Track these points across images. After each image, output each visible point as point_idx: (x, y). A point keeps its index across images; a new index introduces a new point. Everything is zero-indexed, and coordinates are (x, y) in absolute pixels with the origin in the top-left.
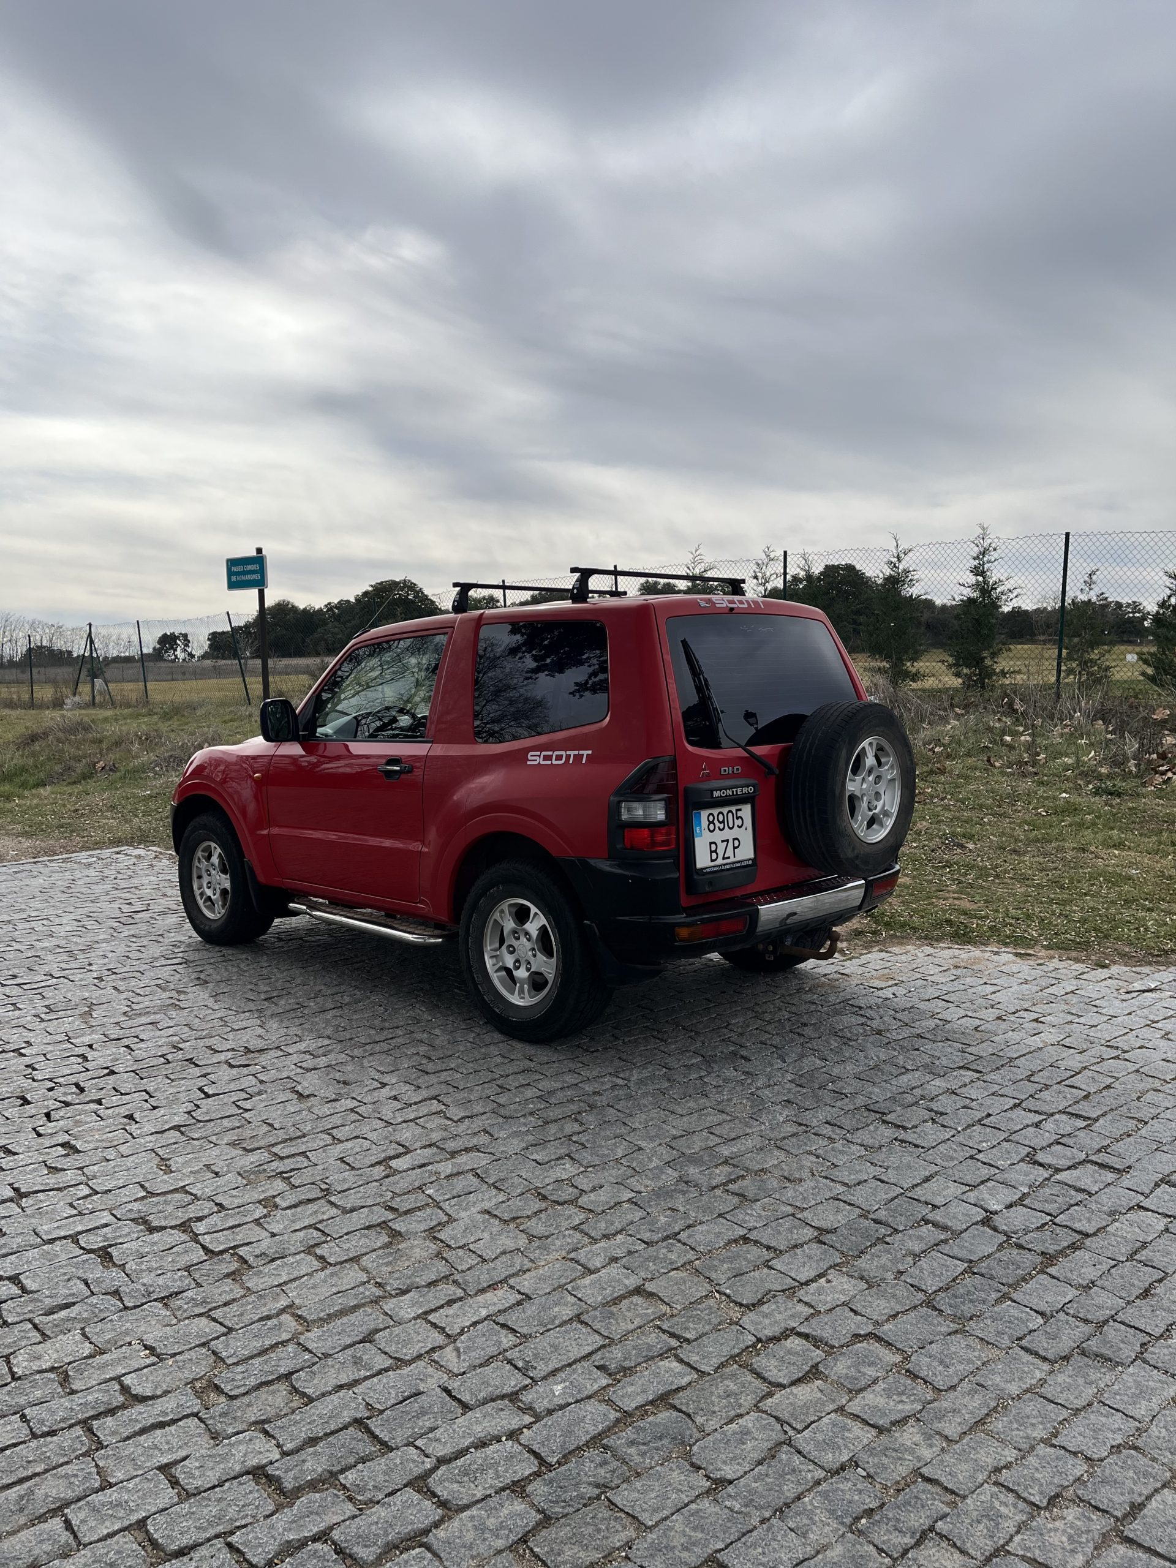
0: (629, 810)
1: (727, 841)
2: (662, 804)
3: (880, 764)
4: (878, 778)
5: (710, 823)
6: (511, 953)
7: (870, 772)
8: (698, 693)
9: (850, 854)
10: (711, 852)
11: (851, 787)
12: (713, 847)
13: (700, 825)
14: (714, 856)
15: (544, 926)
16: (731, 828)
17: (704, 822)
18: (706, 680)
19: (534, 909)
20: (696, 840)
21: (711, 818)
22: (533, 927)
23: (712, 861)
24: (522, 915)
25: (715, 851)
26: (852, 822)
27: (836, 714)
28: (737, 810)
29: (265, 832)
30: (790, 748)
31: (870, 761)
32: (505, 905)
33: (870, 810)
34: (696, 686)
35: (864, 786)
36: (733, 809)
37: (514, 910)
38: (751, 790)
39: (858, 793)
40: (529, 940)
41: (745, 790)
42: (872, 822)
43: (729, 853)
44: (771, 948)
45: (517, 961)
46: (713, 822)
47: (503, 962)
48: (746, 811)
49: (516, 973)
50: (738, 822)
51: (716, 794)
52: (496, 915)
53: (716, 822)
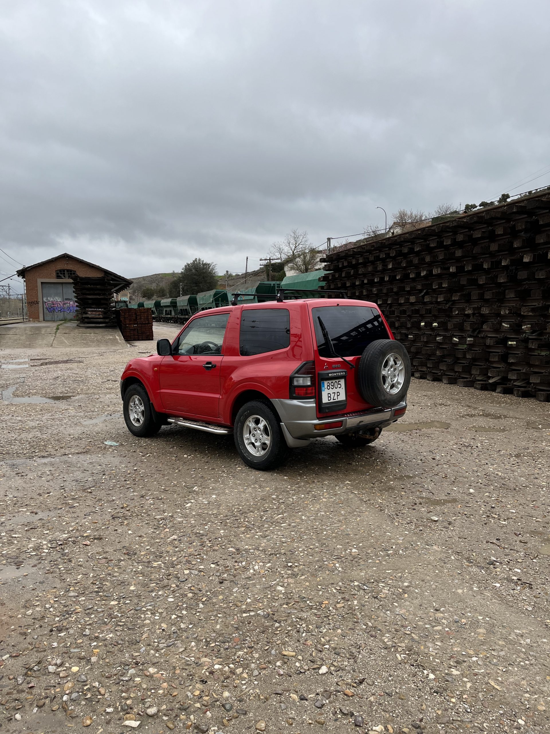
0: (297, 381)
1: (335, 393)
2: (309, 379)
3: (396, 364)
4: (395, 370)
5: (328, 386)
6: (254, 437)
7: (392, 367)
8: (324, 337)
9: (383, 398)
10: (328, 397)
11: (383, 373)
12: (329, 395)
13: (324, 387)
14: (330, 398)
15: (265, 425)
16: (336, 388)
17: (326, 386)
18: (327, 332)
19: (261, 419)
20: (323, 392)
21: (328, 384)
22: (261, 426)
23: (329, 400)
24: (257, 422)
25: (330, 397)
26: (384, 386)
27: (378, 344)
28: (339, 381)
29: (159, 391)
30: (360, 358)
31: (391, 362)
32: (250, 419)
33: (392, 381)
34: (323, 334)
35: (389, 372)
36: (337, 381)
37: (254, 420)
38: (344, 373)
39: (386, 375)
40: (260, 431)
41: (342, 373)
42: (392, 386)
43: (336, 397)
44: (354, 435)
45: (256, 439)
46: (329, 386)
47: (251, 440)
48: (342, 382)
49: (256, 444)
50: (339, 386)
51: (330, 375)
52: (247, 423)
53: (330, 385)
